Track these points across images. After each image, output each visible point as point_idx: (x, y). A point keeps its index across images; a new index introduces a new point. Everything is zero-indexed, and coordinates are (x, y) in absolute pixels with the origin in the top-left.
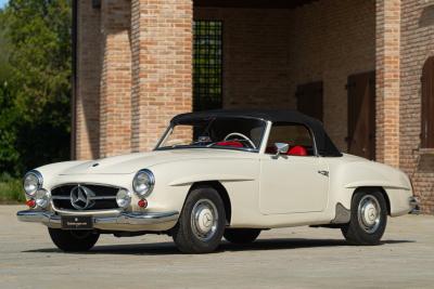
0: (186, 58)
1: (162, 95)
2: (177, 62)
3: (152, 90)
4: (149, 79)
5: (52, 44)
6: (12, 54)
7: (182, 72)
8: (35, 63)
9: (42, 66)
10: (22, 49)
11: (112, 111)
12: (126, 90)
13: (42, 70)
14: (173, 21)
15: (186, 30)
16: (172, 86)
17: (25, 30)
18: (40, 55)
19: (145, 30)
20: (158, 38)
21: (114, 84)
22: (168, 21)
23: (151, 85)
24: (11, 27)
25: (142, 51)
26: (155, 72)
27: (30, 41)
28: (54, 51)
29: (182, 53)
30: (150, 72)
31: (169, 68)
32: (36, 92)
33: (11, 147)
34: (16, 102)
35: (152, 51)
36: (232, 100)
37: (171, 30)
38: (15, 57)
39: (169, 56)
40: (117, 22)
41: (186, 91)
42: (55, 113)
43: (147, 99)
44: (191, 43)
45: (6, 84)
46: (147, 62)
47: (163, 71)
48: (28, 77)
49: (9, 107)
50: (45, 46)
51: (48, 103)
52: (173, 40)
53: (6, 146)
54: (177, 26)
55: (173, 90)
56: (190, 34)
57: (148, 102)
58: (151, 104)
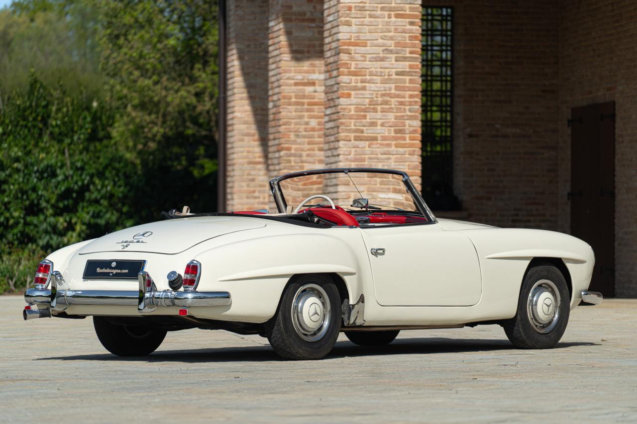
0: (411, 67)
1: (373, 124)
2: (397, 74)
3: (359, 118)
4: (353, 100)
5: (172, 42)
6: (107, 58)
7: (404, 89)
8: (144, 73)
9: (155, 78)
10: (124, 50)
11: (289, 149)
12: (311, 117)
13: (156, 83)
14: (391, 9)
15: (412, 24)
16: (390, 110)
17: (127, 19)
18: (152, 59)
19: (348, 24)
20: (368, 36)
21: (293, 108)
22: (383, 9)
23: (358, 110)
24: (107, 15)
25: (344, 57)
26: (364, 88)
27: (135, 38)
28: (175, 53)
29: (405, 59)
30: (355, 88)
31: (384, 82)
32: (148, 118)
33: (104, 202)
34: (115, 133)
35: (358, 57)
36: (468, 130)
37: (388, 23)
38: (111, 62)
39: (385, 64)
40: (295, 9)
41: (411, 118)
42: (176, 150)
43: (350, 131)
44: (418, 44)
45: (95, 104)
46: (351, 74)
47: (375, 87)
48: (135, 95)
49: (100, 140)
50: (159, 46)
51: (164, 136)
52: (391, 38)
53: (97, 201)
54: (397, 16)
55: (391, 116)
56: (417, 30)
57: (352, 135)
58: (357, 139)
